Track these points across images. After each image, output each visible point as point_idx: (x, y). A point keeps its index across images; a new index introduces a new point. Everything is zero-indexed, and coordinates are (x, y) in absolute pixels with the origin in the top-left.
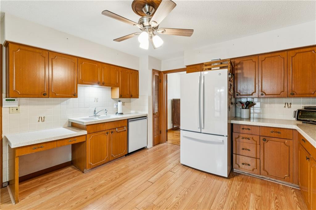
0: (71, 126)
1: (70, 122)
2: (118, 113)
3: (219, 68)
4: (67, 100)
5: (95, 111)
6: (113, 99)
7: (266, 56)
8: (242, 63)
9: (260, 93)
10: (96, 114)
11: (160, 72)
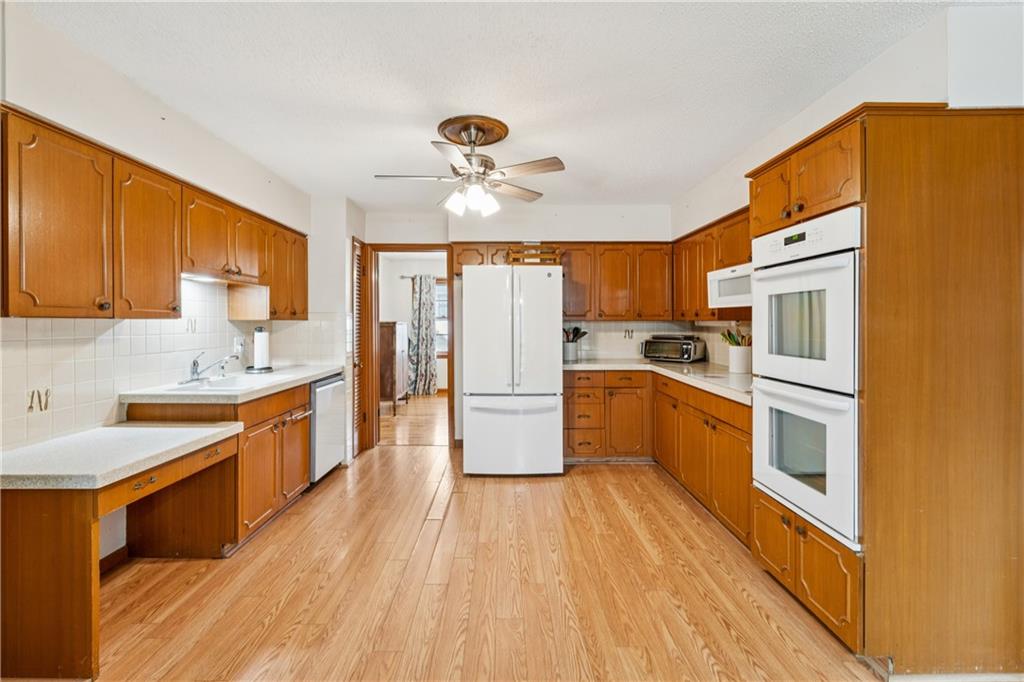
0: (125, 418)
1: (124, 404)
2: (256, 367)
3: (538, 260)
4: (116, 327)
5: (195, 364)
6: (232, 322)
7: (606, 247)
8: (570, 255)
9: (598, 312)
10: (198, 374)
11: (363, 246)
